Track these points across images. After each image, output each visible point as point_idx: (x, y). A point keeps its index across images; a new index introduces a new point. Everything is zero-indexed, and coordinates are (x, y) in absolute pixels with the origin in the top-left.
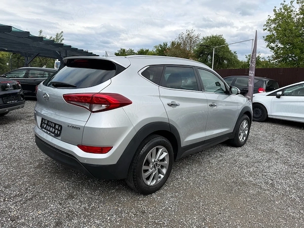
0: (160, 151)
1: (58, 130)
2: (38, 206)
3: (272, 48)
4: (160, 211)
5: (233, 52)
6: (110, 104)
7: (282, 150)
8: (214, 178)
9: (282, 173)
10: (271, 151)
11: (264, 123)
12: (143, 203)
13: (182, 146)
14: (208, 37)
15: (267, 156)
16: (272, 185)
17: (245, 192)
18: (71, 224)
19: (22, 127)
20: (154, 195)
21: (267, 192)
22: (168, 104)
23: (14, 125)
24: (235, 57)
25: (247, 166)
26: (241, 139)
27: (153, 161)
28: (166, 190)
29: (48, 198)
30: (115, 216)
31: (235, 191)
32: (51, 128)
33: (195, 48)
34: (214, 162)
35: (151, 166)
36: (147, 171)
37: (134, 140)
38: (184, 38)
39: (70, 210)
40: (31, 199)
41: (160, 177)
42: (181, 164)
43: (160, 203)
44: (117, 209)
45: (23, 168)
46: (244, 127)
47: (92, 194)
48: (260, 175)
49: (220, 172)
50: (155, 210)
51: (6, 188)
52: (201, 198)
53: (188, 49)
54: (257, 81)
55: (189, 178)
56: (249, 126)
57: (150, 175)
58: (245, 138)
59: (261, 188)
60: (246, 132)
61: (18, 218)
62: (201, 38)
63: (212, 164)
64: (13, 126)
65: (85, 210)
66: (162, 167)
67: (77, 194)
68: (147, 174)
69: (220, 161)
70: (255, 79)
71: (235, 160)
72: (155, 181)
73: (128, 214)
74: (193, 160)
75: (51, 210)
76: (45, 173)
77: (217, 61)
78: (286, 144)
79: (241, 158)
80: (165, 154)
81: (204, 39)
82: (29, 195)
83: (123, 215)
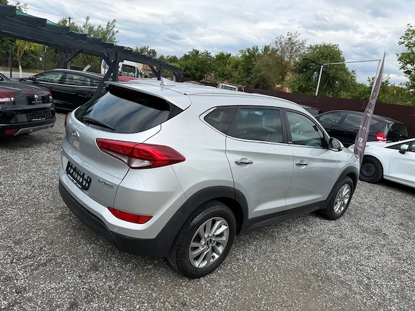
0: (218, 224)
1: (86, 181)
2: (51, 277)
3: (408, 72)
4: (206, 305)
5: (350, 70)
6: (155, 160)
7: (394, 233)
8: (289, 264)
9: (385, 270)
10: (378, 231)
11: (376, 186)
12: (186, 289)
13: (249, 218)
14: (316, 47)
15: (370, 239)
16: (368, 287)
17: (328, 293)
18: (89, 308)
19: (48, 155)
20: (202, 281)
21: (358, 297)
22: (236, 163)
23: (38, 149)
24: (353, 79)
25: (337, 251)
26: (337, 210)
27: (206, 236)
28: (220, 275)
29: (67, 266)
30: (146, 305)
31: (314, 288)
32: (79, 177)
33: (297, 59)
34: (293, 239)
35: (203, 242)
36: (196, 248)
37: (183, 209)
38: (283, 44)
39: (90, 287)
40: (45, 264)
41: (213, 257)
42: (248, 236)
43: (209, 293)
44: (151, 294)
45: (41, 217)
46: (344, 194)
47: (121, 267)
48: (354, 268)
49: (298, 257)
50: (201, 303)
51: (16, 243)
52: (265, 293)
53: (286, 59)
54: (377, 122)
55: (253, 260)
56: (351, 193)
57: (200, 255)
58: (343, 208)
59: (350, 289)
60: (346, 201)
61: (25, 289)
62: (307, 45)
63: (290, 242)
64: (37, 152)
65: (110, 290)
66: (218, 244)
67: (103, 265)
68: (196, 253)
69: (302, 239)
70: (373, 118)
71: (323, 241)
72: (206, 262)
73: (164, 305)
74: (265, 233)
75: (68, 283)
76: (68, 227)
77: (325, 82)
78: (401, 224)
79: (332, 238)
80: (224, 228)
81: (311, 48)
82: (43, 258)
83: (157, 304)
